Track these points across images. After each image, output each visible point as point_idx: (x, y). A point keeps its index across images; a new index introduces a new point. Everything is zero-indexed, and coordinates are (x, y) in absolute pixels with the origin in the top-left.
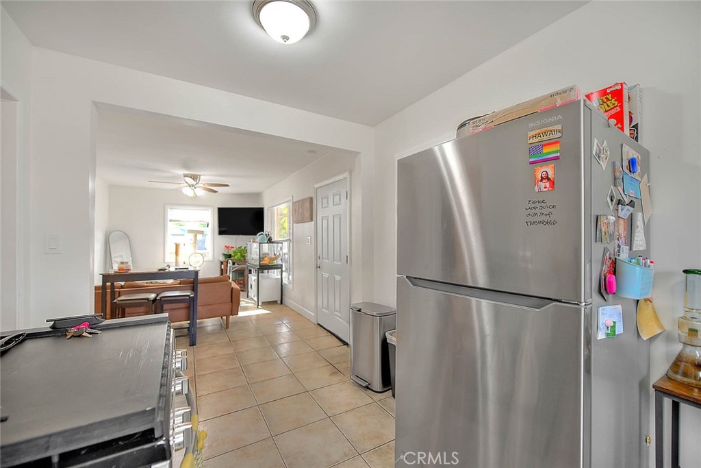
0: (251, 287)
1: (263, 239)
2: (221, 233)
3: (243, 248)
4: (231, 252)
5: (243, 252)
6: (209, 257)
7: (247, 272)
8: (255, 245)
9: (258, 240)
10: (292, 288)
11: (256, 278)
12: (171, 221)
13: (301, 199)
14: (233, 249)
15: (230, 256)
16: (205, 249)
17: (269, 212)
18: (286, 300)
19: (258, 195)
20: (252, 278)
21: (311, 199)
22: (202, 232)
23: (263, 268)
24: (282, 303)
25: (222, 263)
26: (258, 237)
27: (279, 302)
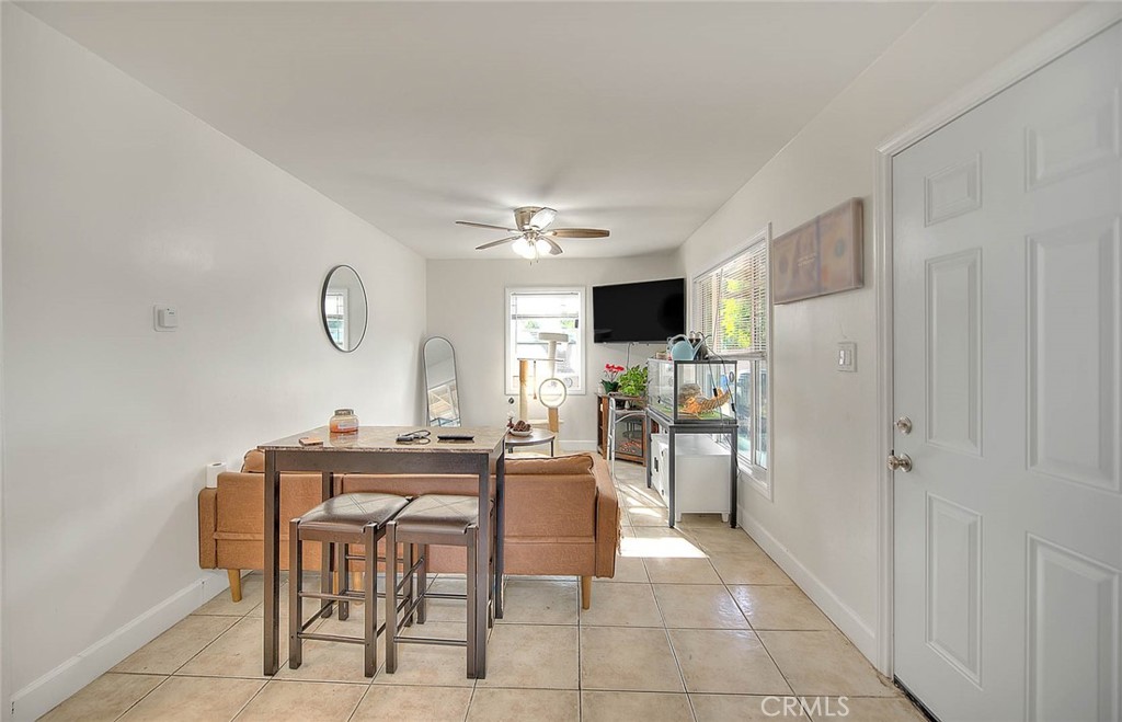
0: (657, 467)
1: (684, 351)
2: (599, 338)
3: (641, 369)
4: (617, 378)
5: (641, 379)
6: (579, 387)
7: (648, 427)
8: (666, 368)
9: (670, 354)
10: (768, 495)
11: (667, 446)
12: (514, 317)
13: (811, 217)
14: (620, 373)
15: (614, 387)
16: (571, 371)
17: (698, 286)
18: (744, 515)
19: (672, 253)
20: (660, 445)
21: (860, 206)
22: (565, 338)
23: (684, 425)
24: (733, 522)
25: (600, 400)
26: (673, 348)
27: (726, 518)
